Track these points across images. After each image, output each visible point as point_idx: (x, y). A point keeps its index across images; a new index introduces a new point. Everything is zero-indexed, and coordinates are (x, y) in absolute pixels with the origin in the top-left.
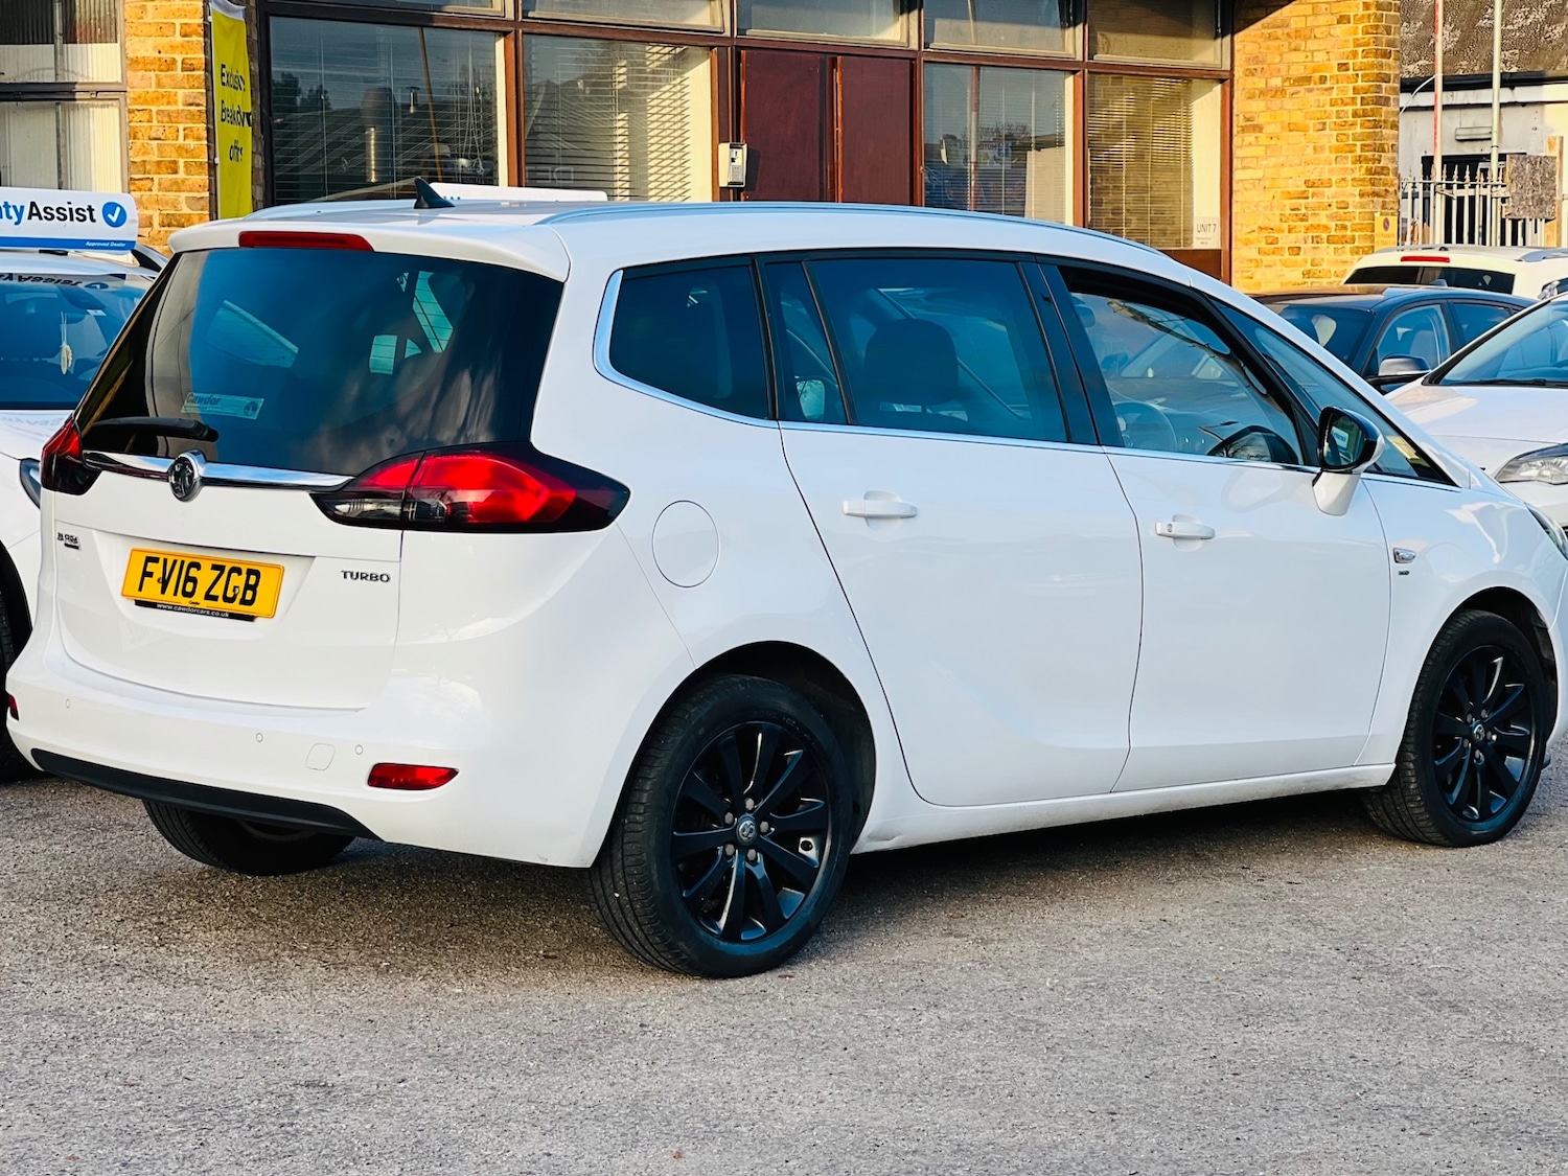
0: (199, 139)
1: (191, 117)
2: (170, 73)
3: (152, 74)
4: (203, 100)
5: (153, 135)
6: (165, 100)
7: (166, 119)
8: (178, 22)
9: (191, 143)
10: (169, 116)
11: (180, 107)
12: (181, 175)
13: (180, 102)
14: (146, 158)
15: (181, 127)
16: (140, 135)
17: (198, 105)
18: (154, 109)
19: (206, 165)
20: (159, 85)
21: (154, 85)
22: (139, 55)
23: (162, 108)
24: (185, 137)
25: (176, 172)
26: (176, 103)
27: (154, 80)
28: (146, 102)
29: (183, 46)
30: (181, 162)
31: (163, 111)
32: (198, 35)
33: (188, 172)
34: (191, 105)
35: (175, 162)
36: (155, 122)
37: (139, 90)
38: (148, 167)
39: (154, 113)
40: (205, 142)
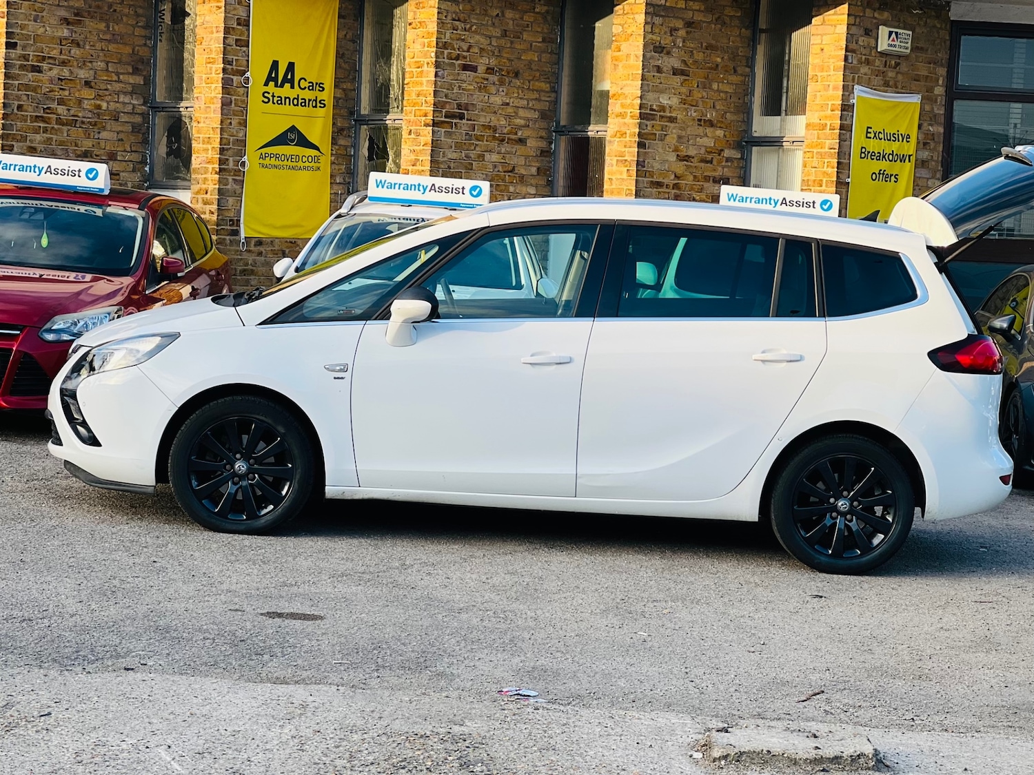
0: (833, 168)
1: (831, 156)
2: (824, 131)
3: (816, 132)
4: (837, 147)
5: (813, 165)
6: (820, 147)
7: (820, 157)
8: (830, 103)
9: (830, 170)
10: (821, 155)
11: (827, 150)
12: (824, 187)
13: (827, 147)
14: (809, 178)
15: (826, 161)
16: (807, 165)
17: (834, 149)
18: (815, 151)
19: (835, 183)
20: (818, 138)
21: (816, 138)
22: (811, 122)
23: (819, 150)
24: (828, 166)
25: (821, 186)
26: (825, 148)
27: (816, 135)
28: (812, 147)
29: (831, 117)
30: (824, 180)
31: (819, 152)
32: (838, 110)
33: (827, 186)
34: (831, 149)
35: (821, 180)
36: (815, 159)
37: (809, 141)
38: (810, 183)
39: (815, 153)
40: (836, 170)
